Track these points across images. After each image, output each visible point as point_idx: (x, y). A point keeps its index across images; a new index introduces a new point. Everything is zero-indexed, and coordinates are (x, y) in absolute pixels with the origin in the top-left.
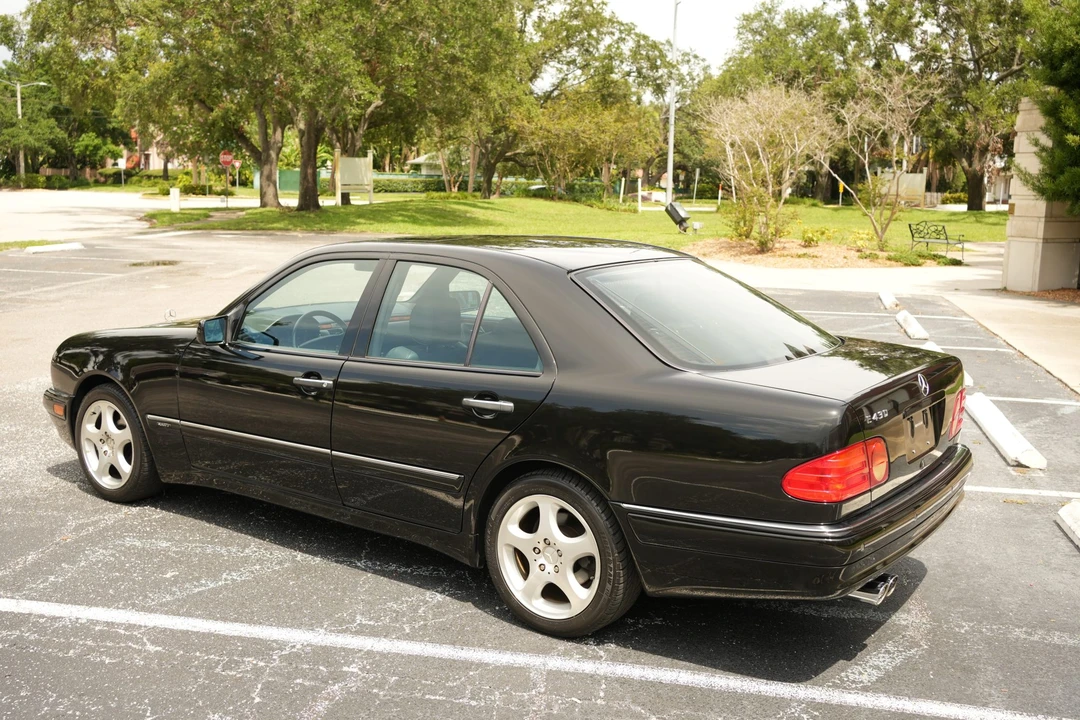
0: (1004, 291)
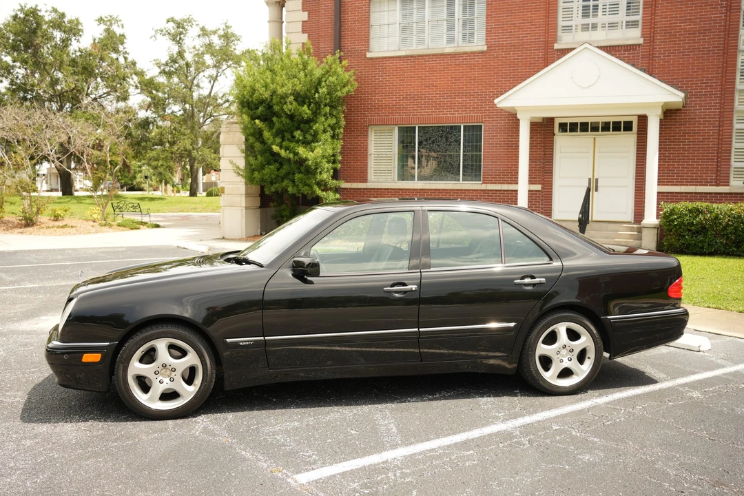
0: (223, 238)
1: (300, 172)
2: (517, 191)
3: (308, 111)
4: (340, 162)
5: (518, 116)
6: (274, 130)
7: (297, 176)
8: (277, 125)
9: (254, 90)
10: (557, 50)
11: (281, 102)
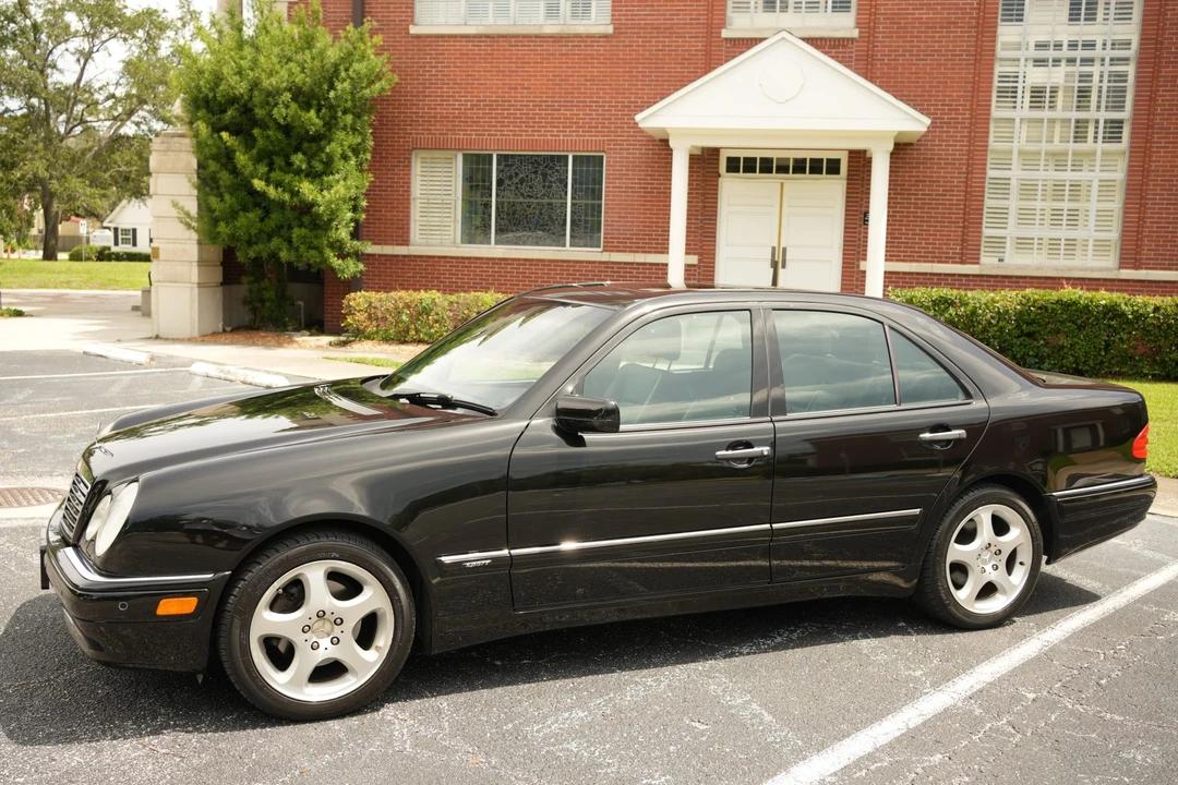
0: (157, 337)
1: (301, 225)
2: (667, 265)
3: (317, 121)
4: (365, 210)
5: (672, 144)
6: (255, 151)
7: (297, 232)
8: (261, 142)
9: (218, 79)
10: (726, 39)
11: (268, 103)
